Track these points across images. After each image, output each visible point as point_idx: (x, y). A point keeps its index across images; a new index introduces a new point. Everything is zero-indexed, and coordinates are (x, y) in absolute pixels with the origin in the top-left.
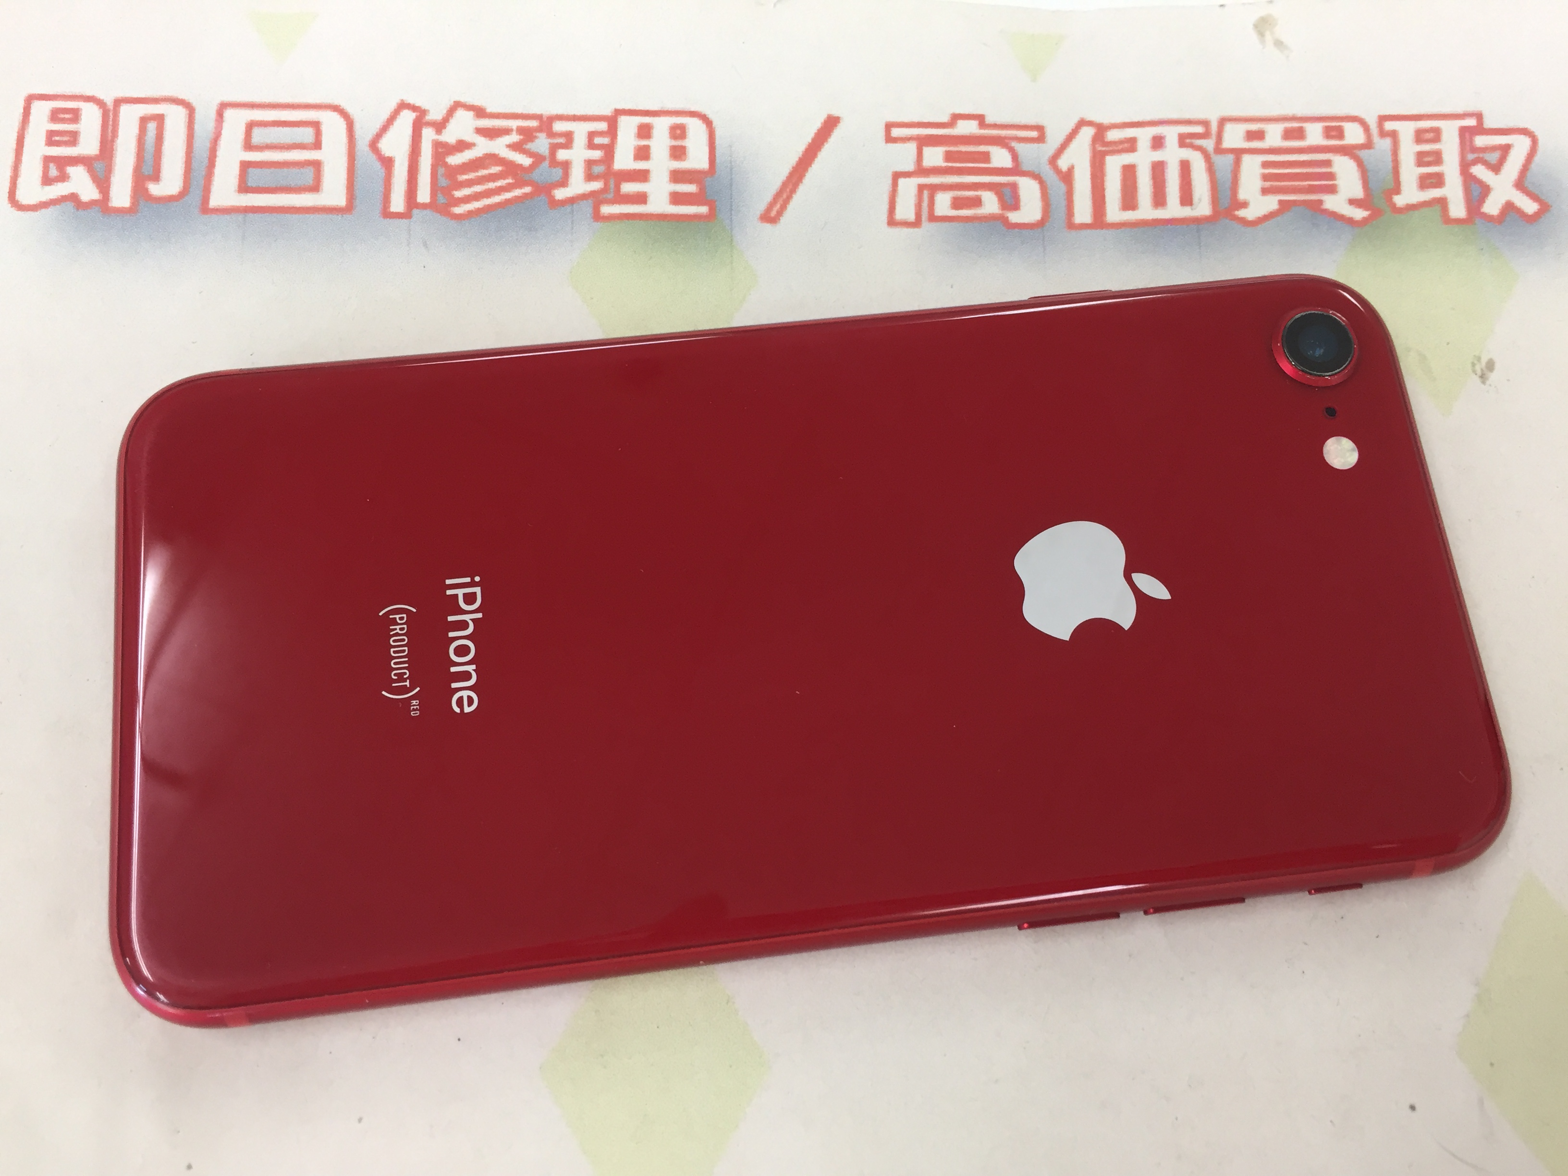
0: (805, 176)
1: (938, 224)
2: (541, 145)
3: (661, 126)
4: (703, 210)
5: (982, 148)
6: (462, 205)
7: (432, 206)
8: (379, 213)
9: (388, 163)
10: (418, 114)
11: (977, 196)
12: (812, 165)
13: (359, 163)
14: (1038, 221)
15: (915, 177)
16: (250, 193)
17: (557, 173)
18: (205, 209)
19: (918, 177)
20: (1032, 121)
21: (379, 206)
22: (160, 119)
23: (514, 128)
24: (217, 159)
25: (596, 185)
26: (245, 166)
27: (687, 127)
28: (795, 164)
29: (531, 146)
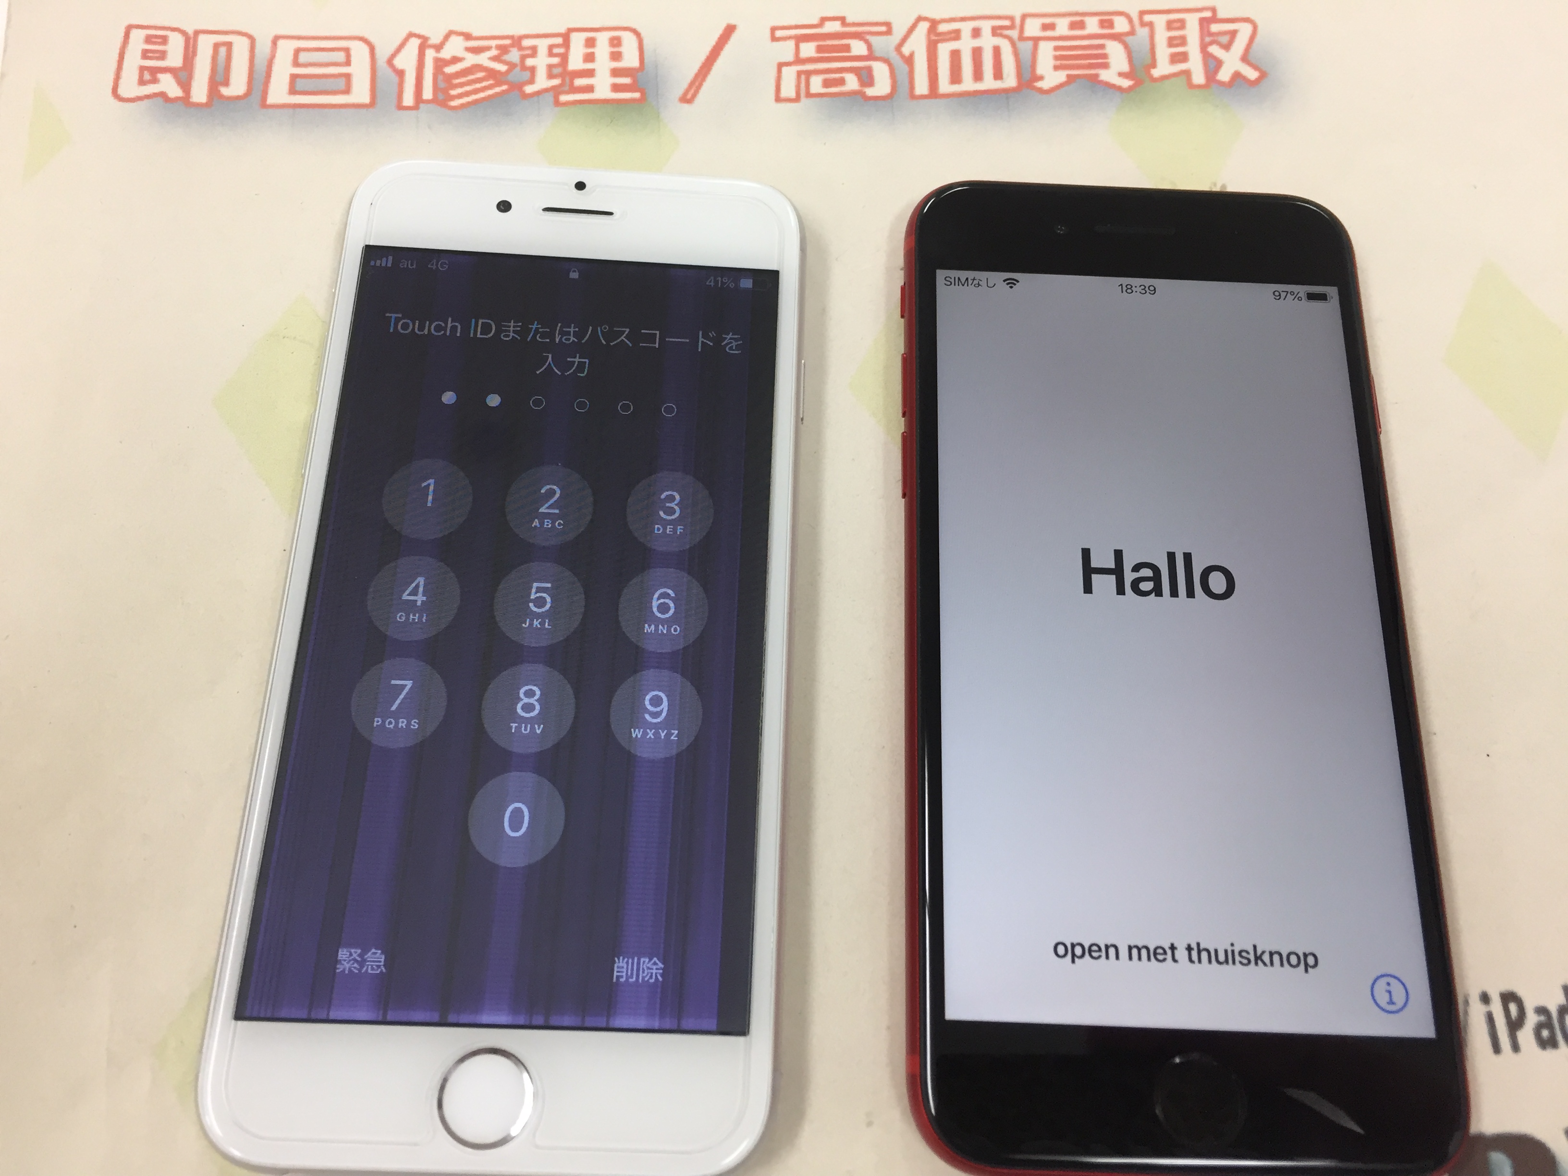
0: (711, 70)
1: (813, 100)
2: (514, 56)
3: (603, 39)
4: (637, 96)
5: (844, 42)
6: (456, 101)
7: (434, 101)
8: (395, 107)
9: (400, 73)
10: (422, 40)
11: (843, 77)
12: (717, 61)
13: (379, 75)
14: (888, 94)
15: (795, 66)
16: (299, 94)
17: (527, 75)
18: (264, 105)
19: (797, 66)
20: (882, 19)
21: (394, 102)
22: (229, 45)
23: (494, 46)
24: (273, 72)
25: (556, 82)
26: (294, 78)
27: (622, 38)
28: (704, 61)
29: (506, 57)
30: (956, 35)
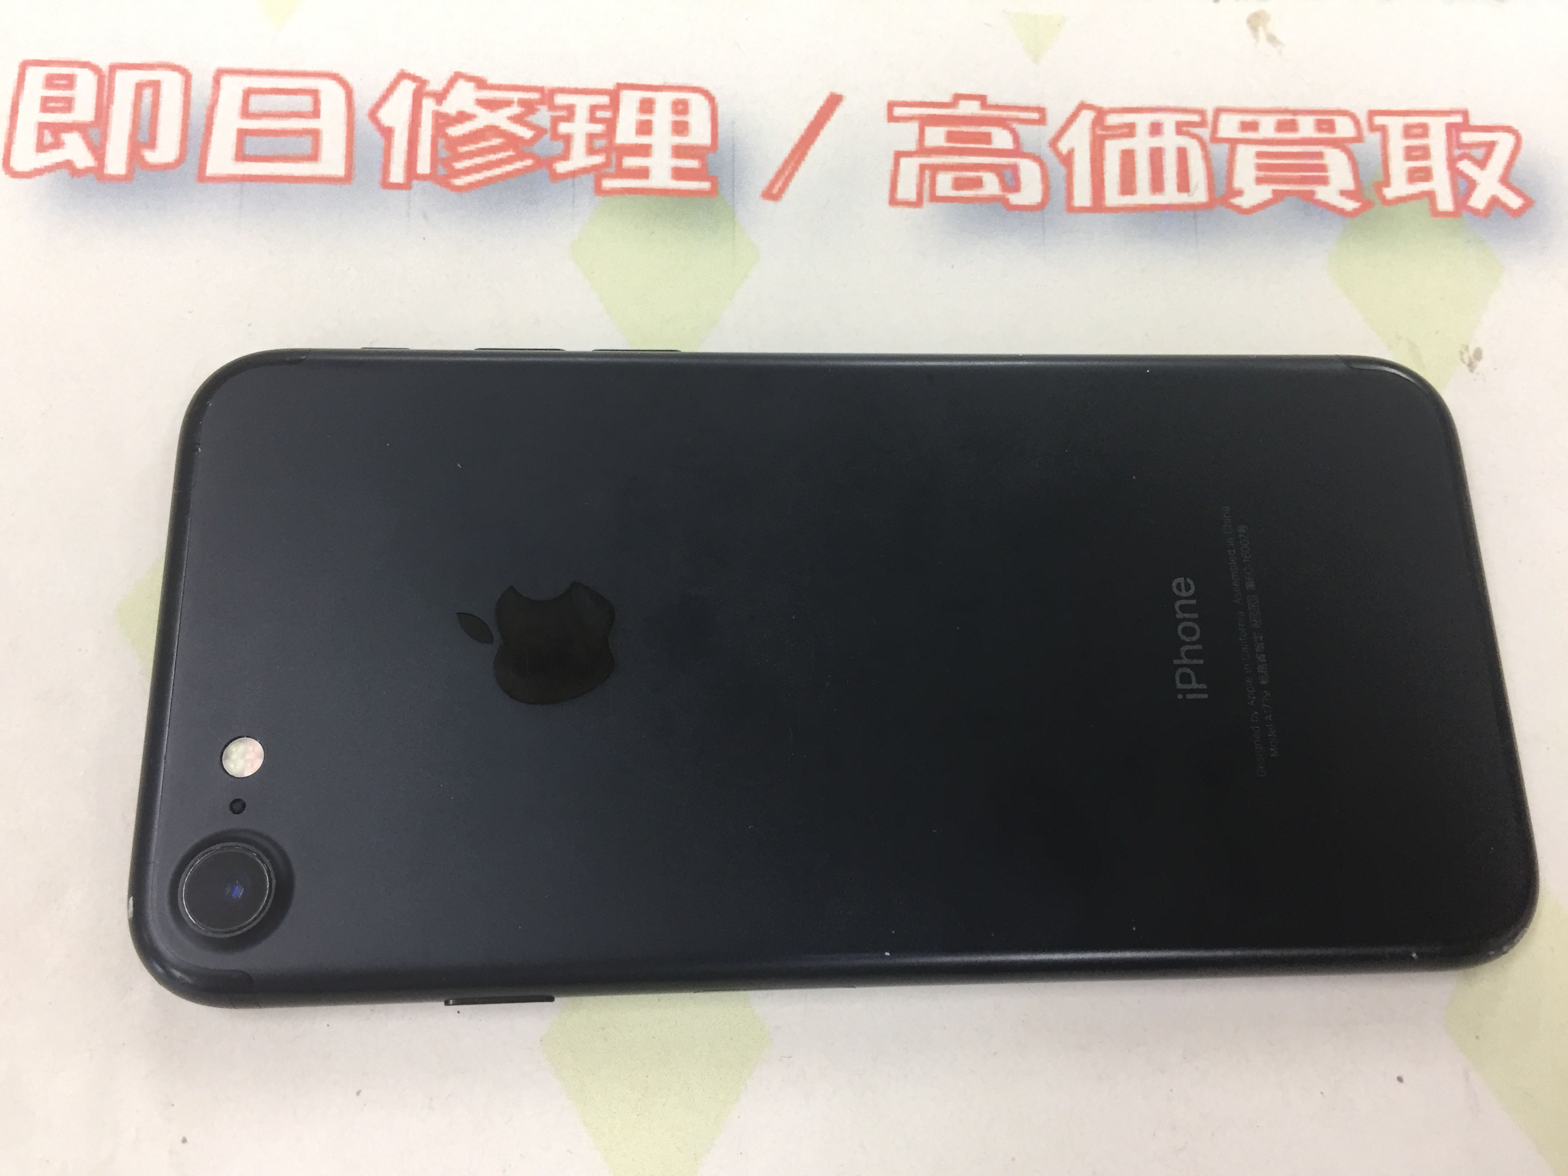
0: (807, 154)
1: (940, 204)
2: (543, 117)
3: (664, 101)
4: (705, 185)
5: (984, 129)
6: (462, 177)
7: (431, 177)
8: (378, 183)
9: (387, 133)
10: (418, 84)
11: (978, 177)
12: (815, 144)
13: (357, 133)
14: (1038, 203)
15: (919, 157)
16: (247, 161)
17: (559, 146)
18: (202, 177)
20: (1033, 103)
21: (378, 177)
22: (156, 85)
23: (516, 100)
24: (214, 127)
25: (598, 159)
26: (242, 134)
27: (689, 102)
28: (797, 142)
29: (532, 119)
30: (1129, 131)
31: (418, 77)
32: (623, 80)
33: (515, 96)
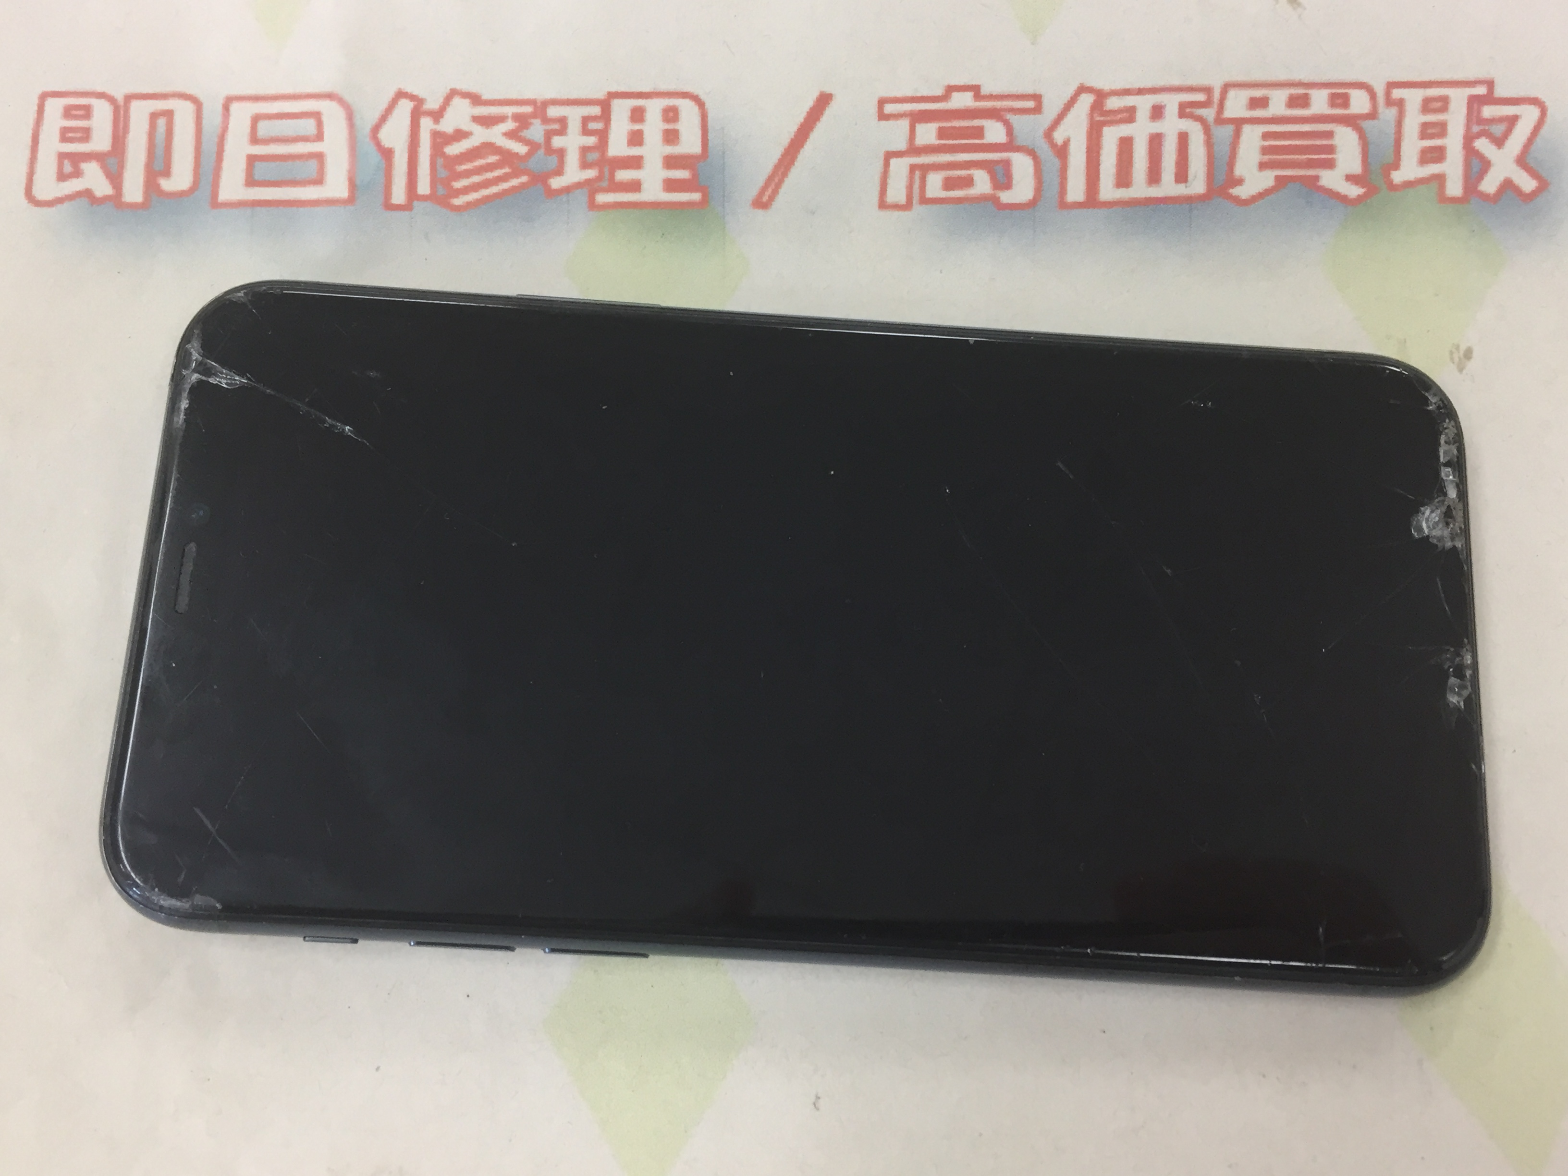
0: (797, 158)
1: (929, 206)
2: (536, 131)
3: (654, 109)
4: (696, 196)
5: (976, 122)
6: (461, 196)
7: (431, 197)
8: (381, 205)
9: (387, 154)
10: (416, 103)
11: (969, 175)
12: (805, 146)
13: (360, 153)
14: (1030, 200)
15: (908, 157)
16: (257, 186)
17: (553, 161)
18: (215, 204)
19: (910, 157)
20: (1029, 90)
21: (380, 199)
22: (169, 114)
23: (510, 114)
24: (225, 154)
25: (591, 173)
26: (252, 160)
27: (680, 108)
28: (787, 145)
29: (527, 134)
30: (1129, 116)
31: (414, 96)
32: (614, 88)
33: (509, 110)
